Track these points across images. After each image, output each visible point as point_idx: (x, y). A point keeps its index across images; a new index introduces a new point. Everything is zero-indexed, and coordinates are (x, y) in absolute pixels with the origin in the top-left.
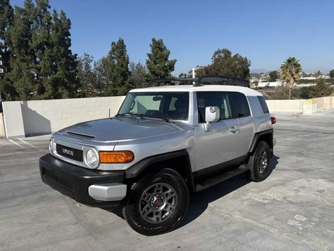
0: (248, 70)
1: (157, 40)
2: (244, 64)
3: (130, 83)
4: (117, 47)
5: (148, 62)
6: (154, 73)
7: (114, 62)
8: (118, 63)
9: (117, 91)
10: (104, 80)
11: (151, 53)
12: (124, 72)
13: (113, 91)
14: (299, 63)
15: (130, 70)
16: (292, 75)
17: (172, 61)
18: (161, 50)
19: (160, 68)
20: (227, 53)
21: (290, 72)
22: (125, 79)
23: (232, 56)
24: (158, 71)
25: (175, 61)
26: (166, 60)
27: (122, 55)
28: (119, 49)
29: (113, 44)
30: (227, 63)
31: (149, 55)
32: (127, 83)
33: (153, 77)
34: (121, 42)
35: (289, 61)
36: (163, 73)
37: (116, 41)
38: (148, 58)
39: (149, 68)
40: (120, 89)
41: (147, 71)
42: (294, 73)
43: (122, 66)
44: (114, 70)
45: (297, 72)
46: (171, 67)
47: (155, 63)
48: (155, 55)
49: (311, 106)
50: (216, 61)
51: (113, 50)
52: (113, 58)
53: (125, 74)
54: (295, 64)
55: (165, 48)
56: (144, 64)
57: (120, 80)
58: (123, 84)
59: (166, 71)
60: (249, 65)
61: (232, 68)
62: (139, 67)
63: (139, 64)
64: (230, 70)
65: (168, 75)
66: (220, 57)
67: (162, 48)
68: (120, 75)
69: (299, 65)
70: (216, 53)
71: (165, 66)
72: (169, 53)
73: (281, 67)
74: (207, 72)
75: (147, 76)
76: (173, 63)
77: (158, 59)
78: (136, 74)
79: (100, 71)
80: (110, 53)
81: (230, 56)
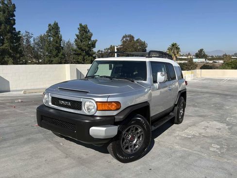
0: (146, 50)
1: (83, 25)
2: (143, 45)
3: (62, 55)
5: (76, 41)
6: (80, 48)
7: (50, 39)
8: (53, 40)
9: (52, 61)
10: (41, 52)
11: (78, 34)
12: (58, 47)
13: (49, 61)
14: (179, 47)
15: (62, 46)
16: (175, 55)
17: (94, 41)
19: (86, 47)
20: (132, 37)
21: (174, 52)
22: (59, 52)
23: (135, 39)
24: (84, 48)
26: (90, 39)
27: (57, 34)
28: (54, 29)
29: (50, 25)
30: (131, 44)
31: (77, 36)
32: (60, 55)
33: (79, 51)
34: (56, 25)
35: (173, 45)
36: (87, 49)
37: (52, 24)
39: (77, 45)
40: (54, 60)
41: (75, 47)
42: (176, 53)
43: (57, 42)
44: (51, 45)
46: (93, 45)
47: (81, 41)
48: (82, 35)
49: (190, 75)
50: (124, 42)
51: (50, 30)
52: (50, 36)
53: (59, 49)
54: (176, 48)
55: (89, 31)
56: (72, 41)
57: (54, 53)
58: (57, 55)
59: (90, 48)
60: (147, 47)
61: (135, 48)
62: (69, 44)
63: (69, 42)
64: (133, 50)
65: (91, 51)
66: (127, 40)
67: (87, 31)
68: (54, 49)
70: (124, 37)
71: (89, 44)
72: (92, 35)
73: (168, 49)
74: (118, 50)
75: (75, 51)
76: (95, 42)
77: (84, 39)
78: (66, 49)
79: (38, 45)
80: (47, 32)
81: (134, 40)
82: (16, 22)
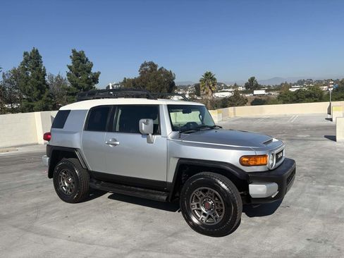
0: (173, 83)
1: (78, 51)
2: (169, 76)
3: (48, 96)
4: (31, 58)
5: (68, 74)
6: (76, 86)
7: (27, 74)
8: (33, 75)
9: (33, 106)
10: (16, 93)
11: (71, 65)
12: (40, 85)
13: (28, 106)
14: (215, 77)
15: (49, 82)
17: (95, 73)
18: (83, 61)
19: (83, 83)
20: (153, 66)
21: (208, 84)
22: (42, 93)
23: (158, 69)
24: (80, 84)
25: (99, 73)
26: (89, 72)
27: (37, 66)
28: (34, 60)
29: (25, 54)
30: (152, 75)
31: (70, 67)
32: (45, 97)
33: (75, 90)
34: (36, 52)
36: (86, 86)
37: (30, 51)
38: (69, 71)
39: (71, 81)
40: (36, 104)
41: (69, 84)
42: (211, 85)
43: (38, 78)
44: (29, 82)
45: (214, 85)
46: (95, 80)
47: (77, 75)
48: (77, 66)
49: (217, 115)
50: (142, 73)
51: (26, 61)
52: (26, 69)
53: (42, 87)
54: (211, 78)
55: (87, 60)
56: (64, 76)
57: (36, 94)
58: (40, 98)
59: (90, 84)
60: (174, 78)
61: (158, 81)
62: (59, 80)
63: (59, 76)
64: (156, 83)
65: (92, 88)
66: (146, 70)
67: (84, 60)
68: (35, 89)
69: (215, 79)
70: (143, 66)
71: (88, 78)
72: (92, 65)
73: (201, 81)
74: (134, 85)
75: (68, 89)
76: (97, 75)
77: (79, 71)
78: (56, 87)
79: (11, 83)
80: (23, 64)
81: (156, 70)
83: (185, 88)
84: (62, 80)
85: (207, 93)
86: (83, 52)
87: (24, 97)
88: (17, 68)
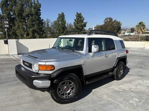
0: (120, 27)
1: (79, 13)
2: (119, 24)
3: (66, 32)
5: (74, 23)
6: (77, 28)
7: (59, 23)
8: (61, 23)
10: (55, 30)
12: (64, 27)
14: (145, 24)
15: (66, 26)
16: (141, 30)
18: (80, 17)
19: (80, 27)
20: (111, 19)
21: (140, 28)
22: (64, 30)
23: (113, 21)
24: (79, 27)
26: (83, 22)
27: (63, 19)
28: (62, 17)
29: (59, 14)
30: (110, 23)
31: (75, 20)
33: (76, 30)
34: (63, 14)
35: (140, 23)
36: (81, 28)
38: (74, 21)
41: (74, 27)
42: (142, 29)
43: (63, 24)
44: (59, 26)
45: (144, 29)
46: (85, 25)
47: (78, 23)
48: (78, 20)
50: (106, 23)
51: (59, 17)
52: (59, 21)
53: (64, 28)
54: (143, 25)
55: (82, 17)
56: (73, 24)
57: (61, 31)
58: (63, 32)
59: (83, 27)
60: (121, 25)
61: (113, 26)
62: (70, 25)
63: (70, 24)
64: (112, 27)
65: (83, 29)
66: (108, 21)
68: (62, 29)
69: (145, 25)
70: (106, 19)
71: (82, 25)
72: (84, 19)
73: (136, 26)
74: (101, 28)
75: (74, 29)
76: (86, 23)
77: (79, 21)
78: (69, 28)
79: (53, 26)
80: (58, 19)
81: (112, 21)
82: (41, 14)
83: (125, 30)
84: (71, 25)
85: (139, 33)
86: (81, 13)
87: (58, 32)
88: (56, 20)
